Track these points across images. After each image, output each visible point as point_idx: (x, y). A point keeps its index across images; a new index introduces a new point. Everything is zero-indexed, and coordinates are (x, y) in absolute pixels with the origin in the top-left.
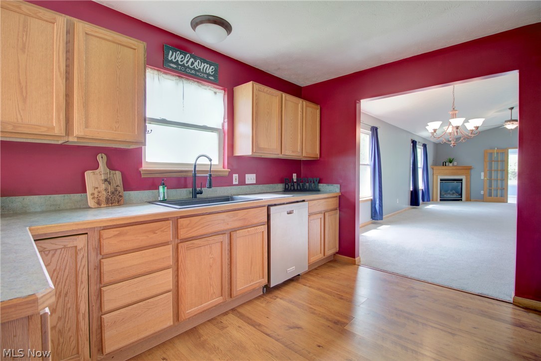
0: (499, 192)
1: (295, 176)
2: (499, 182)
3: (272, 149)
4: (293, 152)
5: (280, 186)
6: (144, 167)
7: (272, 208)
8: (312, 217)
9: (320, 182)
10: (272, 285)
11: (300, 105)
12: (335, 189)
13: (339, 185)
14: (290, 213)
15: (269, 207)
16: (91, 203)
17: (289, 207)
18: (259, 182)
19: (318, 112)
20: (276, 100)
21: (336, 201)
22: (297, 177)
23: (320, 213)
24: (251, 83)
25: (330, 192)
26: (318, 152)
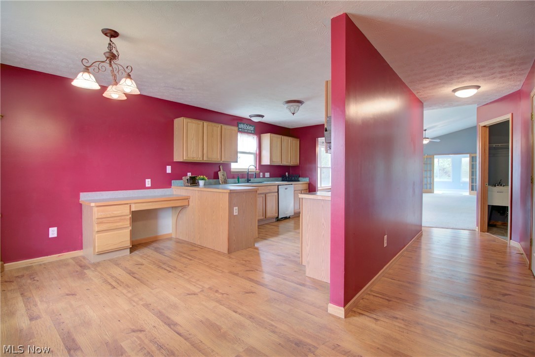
0: (428, 186)
1: (287, 174)
2: (429, 179)
3: (278, 162)
4: (287, 162)
5: (280, 179)
6: (232, 170)
7: (279, 186)
8: (296, 192)
9: (299, 177)
10: (280, 217)
11: (290, 141)
12: (307, 180)
13: (308, 178)
14: (286, 189)
15: (278, 186)
16: (221, 182)
17: (286, 186)
18: (271, 176)
19: (299, 142)
20: (279, 140)
21: (307, 185)
22: (288, 174)
23: (299, 190)
24: (269, 134)
25: (304, 181)
26: (298, 162)
